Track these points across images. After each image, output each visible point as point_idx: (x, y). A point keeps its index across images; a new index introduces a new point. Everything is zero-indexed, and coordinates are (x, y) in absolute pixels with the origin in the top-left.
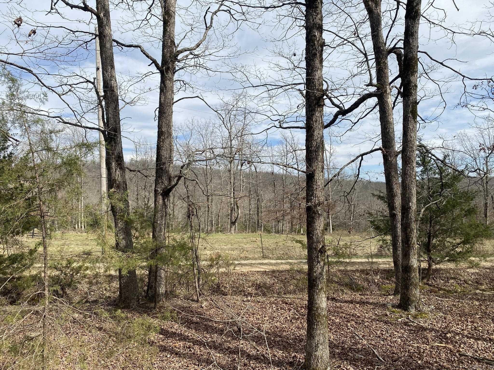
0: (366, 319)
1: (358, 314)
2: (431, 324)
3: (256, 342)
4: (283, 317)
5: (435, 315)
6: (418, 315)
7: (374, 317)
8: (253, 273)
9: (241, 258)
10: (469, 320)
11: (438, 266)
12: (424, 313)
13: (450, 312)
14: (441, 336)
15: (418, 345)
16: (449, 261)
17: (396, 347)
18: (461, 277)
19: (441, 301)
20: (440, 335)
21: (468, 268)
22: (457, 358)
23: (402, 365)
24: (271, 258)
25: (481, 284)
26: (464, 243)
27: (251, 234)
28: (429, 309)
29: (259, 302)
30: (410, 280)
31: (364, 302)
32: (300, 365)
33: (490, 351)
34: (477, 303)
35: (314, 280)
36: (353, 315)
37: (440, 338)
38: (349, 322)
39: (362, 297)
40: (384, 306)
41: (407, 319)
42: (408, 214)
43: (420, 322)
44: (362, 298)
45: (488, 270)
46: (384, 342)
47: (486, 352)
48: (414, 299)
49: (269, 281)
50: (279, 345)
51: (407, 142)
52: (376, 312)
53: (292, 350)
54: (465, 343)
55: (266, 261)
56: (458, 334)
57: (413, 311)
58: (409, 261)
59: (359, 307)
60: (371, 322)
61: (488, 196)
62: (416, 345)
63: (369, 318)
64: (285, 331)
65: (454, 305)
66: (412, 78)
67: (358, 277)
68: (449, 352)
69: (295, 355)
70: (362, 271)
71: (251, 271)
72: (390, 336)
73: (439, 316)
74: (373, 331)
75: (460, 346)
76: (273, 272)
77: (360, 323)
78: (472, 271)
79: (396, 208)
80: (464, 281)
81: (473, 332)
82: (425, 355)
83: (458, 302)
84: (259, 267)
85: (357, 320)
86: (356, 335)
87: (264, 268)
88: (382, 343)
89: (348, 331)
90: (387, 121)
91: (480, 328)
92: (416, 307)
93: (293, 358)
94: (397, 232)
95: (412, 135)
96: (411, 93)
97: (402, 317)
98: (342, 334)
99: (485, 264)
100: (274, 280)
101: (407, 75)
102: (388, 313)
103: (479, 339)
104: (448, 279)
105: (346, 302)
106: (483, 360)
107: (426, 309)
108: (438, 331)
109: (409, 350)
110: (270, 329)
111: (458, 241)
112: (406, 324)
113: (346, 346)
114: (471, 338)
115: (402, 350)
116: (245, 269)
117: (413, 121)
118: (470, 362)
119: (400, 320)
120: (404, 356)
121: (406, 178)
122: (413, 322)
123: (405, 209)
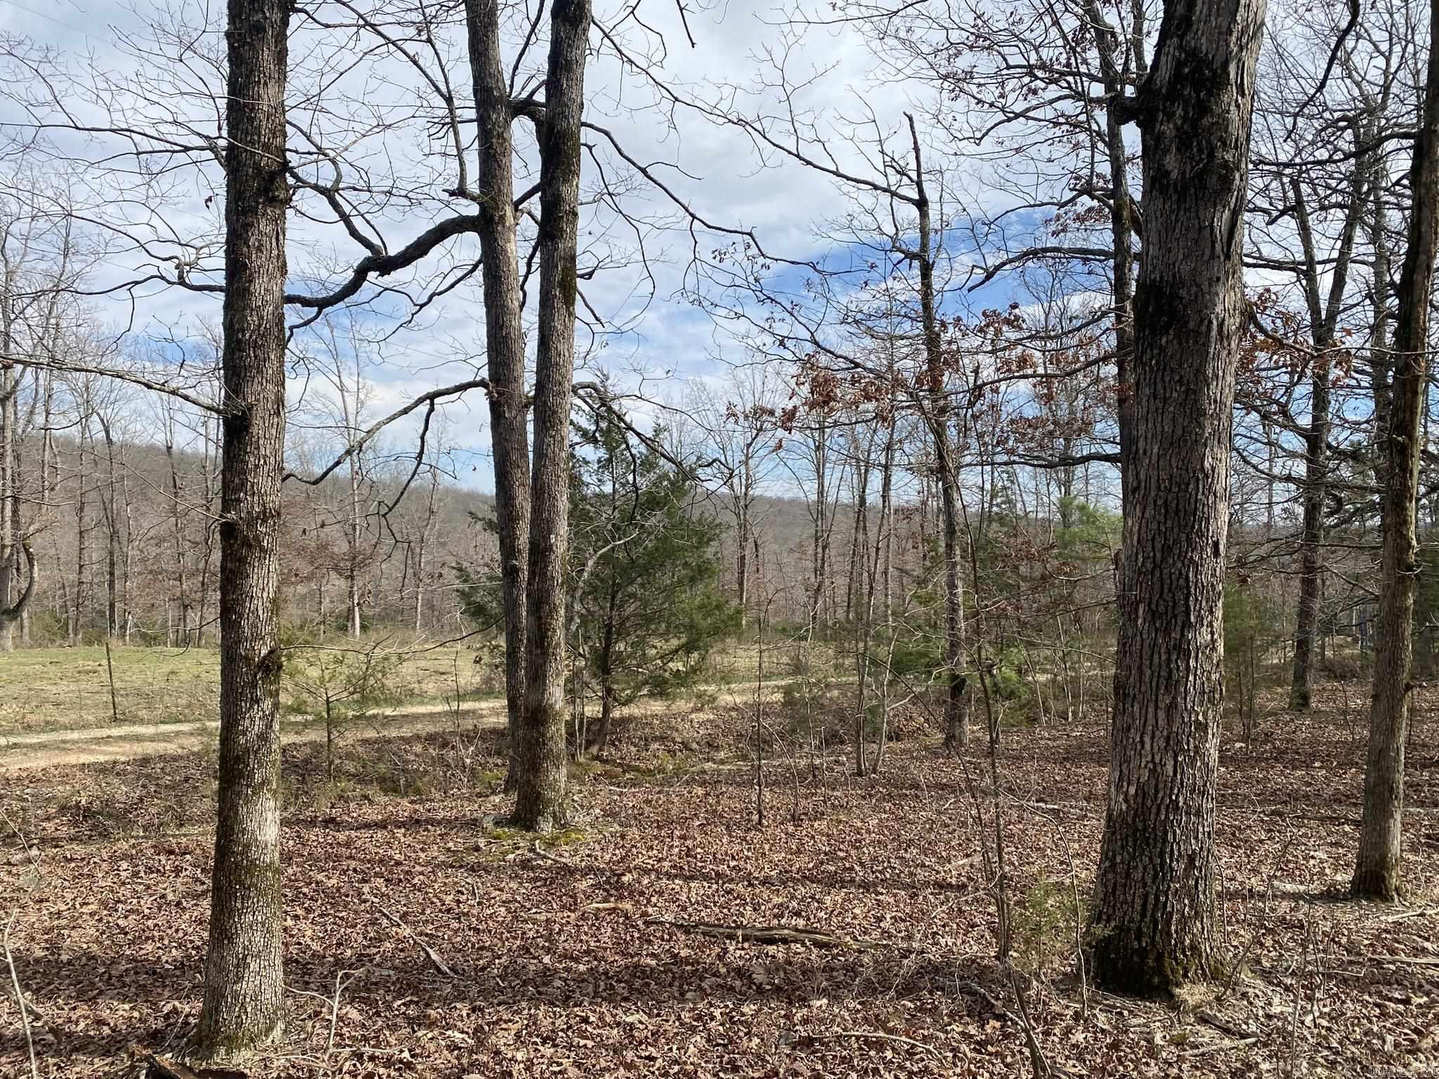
0: (418, 868)
1: (397, 857)
2: (588, 856)
3: (36, 992)
4: (151, 895)
5: (600, 832)
6: (558, 838)
7: (442, 858)
8: (66, 775)
9: (29, 727)
10: (677, 833)
11: (626, 711)
12: (573, 831)
13: (636, 819)
14: (610, 883)
15: (549, 915)
16: (651, 695)
17: (490, 932)
18: (675, 734)
19: (620, 795)
20: (608, 882)
21: (692, 712)
22: (639, 931)
23: (499, 977)
24: (142, 722)
25: (717, 748)
26: (688, 648)
27: (82, 650)
28: (588, 819)
29: (72, 860)
30: (544, 744)
31: (417, 821)
32: (184, 1035)
33: (715, 903)
34: (700, 791)
35: (238, 759)
36: (381, 861)
37: (605, 890)
38: (366, 882)
39: (417, 807)
40: (474, 824)
41: (531, 850)
42: (546, 567)
43: (561, 856)
44: (416, 811)
45: (734, 714)
46: (460, 922)
47: (706, 907)
48: (551, 795)
49: (122, 792)
50: (124, 985)
51: (547, 368)
52: (451, 844)
53: (167, 994)
54: (661, 893)
55: (125, 730)
56: (647, 872)
57: (547, 828)
58: (543, 693)
59: (404, 836)
60: (433, 872)
61: (746, 540)
62: (542, 917)
63: (429, 863)
64: (153, 938)
65: (648, 802)
66: (564, 189)
67: (416, 755)
68: (621, 920)
69: (175, 1007)
70: (431, 738)
71: (56, 767)
72: (479, 903)
73: (611, 833)
74: (435, 896)
75: (649, 901)
76: (145, 761)
77: (400, 881)
78: (702, 716)
79: (519, 551)
80: (682, 743)
81: (683, 863)
82: (563, 938)
83: (659, 792)
84: (92, 752)
85: (391, 872)
86: (384, 915)
87: (111, 753)
88: (455, 925)
89: (362, 907)
90: (503, 306)
91: (699, 850)
92: (555, 817)
93: (167, 1016)
94: (519, 616)
95: (561, 347)
96: (562, 230)
97: (518, 848)
98: (342, 918)
99: (729, 698)
100: (144, 786)
101: (553, 178)
102: (482, 842)
103: (692, 878)
104: (646, 740)
105: (367, 826)
106: (696, 926)
107: (580, 819)
108: (602, 871)
109: (524, 933)
110: (97, 941)
111: (675, 643)
112: (525, 864)
113: (349, 953)
114: (676, 876)
115: (506, 935)
116: (38, 762)
117: (563, 311)
118: (666, 937)
119: (511, 856)
120: (510, 950)
121: (544, 466)
122: (545, 857)
123: (540, 551)
